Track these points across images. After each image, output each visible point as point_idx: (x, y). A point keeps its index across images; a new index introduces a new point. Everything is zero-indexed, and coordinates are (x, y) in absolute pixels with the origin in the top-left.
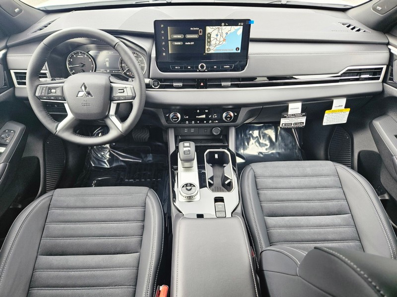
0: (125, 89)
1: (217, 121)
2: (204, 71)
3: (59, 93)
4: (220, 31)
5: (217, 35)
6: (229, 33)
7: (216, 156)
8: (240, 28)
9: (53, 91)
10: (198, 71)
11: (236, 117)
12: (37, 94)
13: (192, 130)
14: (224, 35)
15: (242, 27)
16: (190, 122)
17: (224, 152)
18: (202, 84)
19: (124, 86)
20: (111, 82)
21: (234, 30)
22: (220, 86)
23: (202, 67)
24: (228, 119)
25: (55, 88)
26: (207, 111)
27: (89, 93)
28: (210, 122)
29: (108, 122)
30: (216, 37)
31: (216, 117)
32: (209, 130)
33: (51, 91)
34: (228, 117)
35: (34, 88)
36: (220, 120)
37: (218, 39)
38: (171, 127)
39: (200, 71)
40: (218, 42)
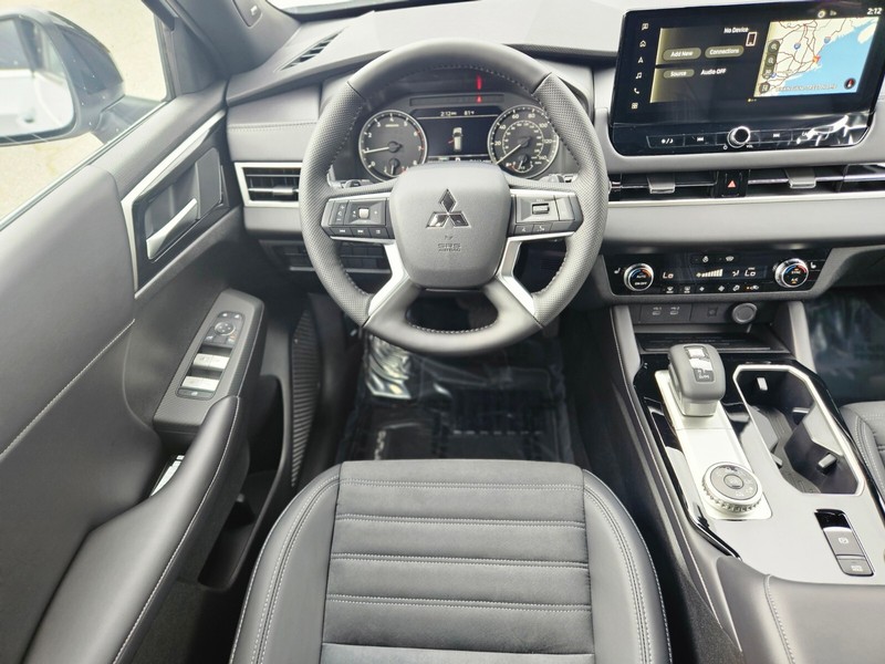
0: (552, 204)
1: (755, 287)
2: (744, 149)
3: (376, 220)
4: (810, 35)
5: (797, 47)
6: (833, 39)
7: (762, 384)
8: (869, 23)
9: (363, 212)
10: (725, 147)
11: (814, 275)
12: (325, 223)
13: (674, 311)
14: (819, 44)
15: (877, 19)
16: (678, 289)
17: (786, 373)
18: (732, 185)
19: (550, 194)
20: (511, 187)
21: (852, 30)
22: (783, 189)
23: (741, 135)
24: (794, 280)
25: (367, 205)
26: (730, 259)
27: (458, 219)
28: (737, 287)
29: (496, 294)
30: (793, 51)
31: (753, 274)
32: (722, 309)
33: (357, 213)
34: (795, 276)
35: (319, 206)
36: (768, 282)
37: (798, 58)
38: (622, 304)
39: (730, 150)
40: (795, 66)
